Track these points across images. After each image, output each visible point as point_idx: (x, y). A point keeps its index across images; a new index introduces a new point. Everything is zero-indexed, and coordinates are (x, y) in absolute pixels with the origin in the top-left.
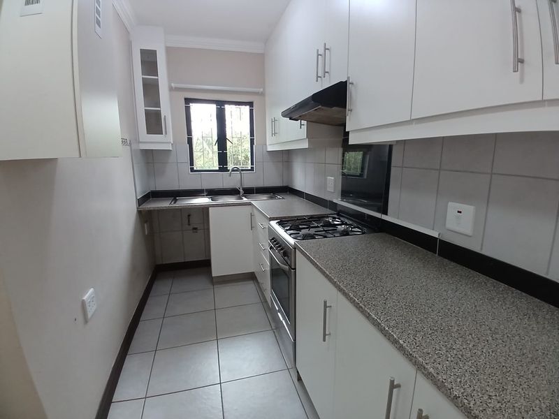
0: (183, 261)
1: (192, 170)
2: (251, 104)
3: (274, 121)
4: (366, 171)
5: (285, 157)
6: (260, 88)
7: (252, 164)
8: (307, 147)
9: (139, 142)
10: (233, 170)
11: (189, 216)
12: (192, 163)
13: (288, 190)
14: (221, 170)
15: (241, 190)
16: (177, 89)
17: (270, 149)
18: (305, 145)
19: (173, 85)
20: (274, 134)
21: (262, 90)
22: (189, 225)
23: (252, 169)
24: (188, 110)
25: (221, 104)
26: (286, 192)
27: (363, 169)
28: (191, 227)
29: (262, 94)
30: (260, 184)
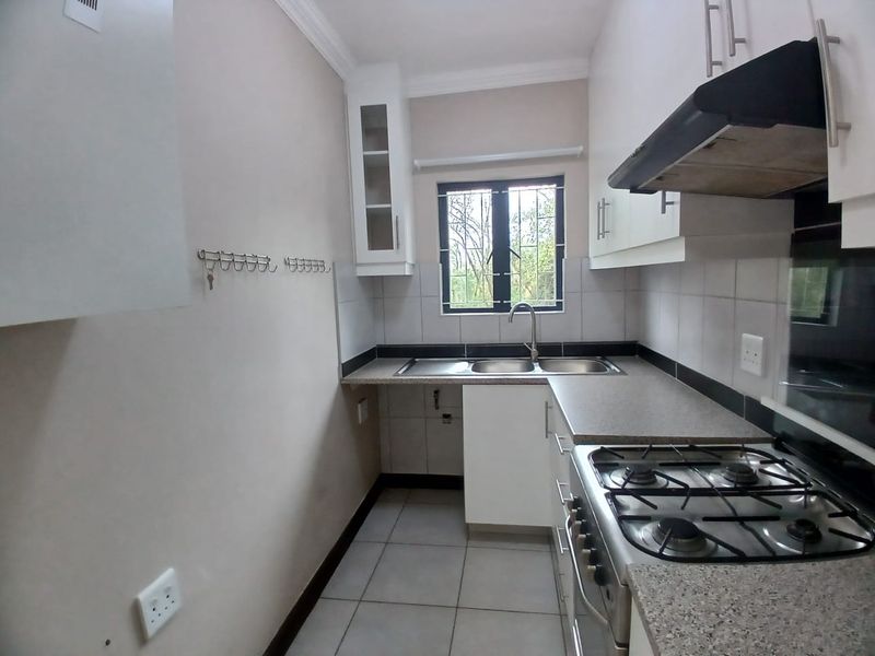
0: (425, 473)
1: (447, 309)
2: (558, 180)
3: (603, 206)
4: (836, 308)
5: (632, 283)
6: (579, 145)
7: (559, 295)
8: (683, 260)
9: (357, 265)
10: (518, 309)
11: (436, 392)
12: (446, 297)
13: (635, 351)
14: (497, 308)
15: (534, 350)
16: (425, 169)
17: (595, 266)
18: (678, 255)
19: (416, 162)
20: (602, 233)
21: (581, 148)
22: (437, 408)
23: (559, 306)
24: (443, 203)
25: (499, 188)
26: (633, 354)
27: (828, 303)
28: (441, 412)
29: (583, 157)
30: (576, 337)
